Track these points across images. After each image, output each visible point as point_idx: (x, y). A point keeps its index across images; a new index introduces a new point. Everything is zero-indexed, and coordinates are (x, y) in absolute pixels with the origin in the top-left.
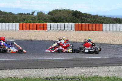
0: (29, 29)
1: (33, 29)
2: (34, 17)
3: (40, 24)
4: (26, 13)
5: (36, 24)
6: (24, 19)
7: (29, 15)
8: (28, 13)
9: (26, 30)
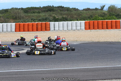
0: (98, 28)
1: (103, 29)
2: (104, 13)
3: (111, 21)
4: (94, 8)
5: (107, 21)
6: (91, 16)
7: (98, 11)
8: (96, 8)
9: (94, 30)
